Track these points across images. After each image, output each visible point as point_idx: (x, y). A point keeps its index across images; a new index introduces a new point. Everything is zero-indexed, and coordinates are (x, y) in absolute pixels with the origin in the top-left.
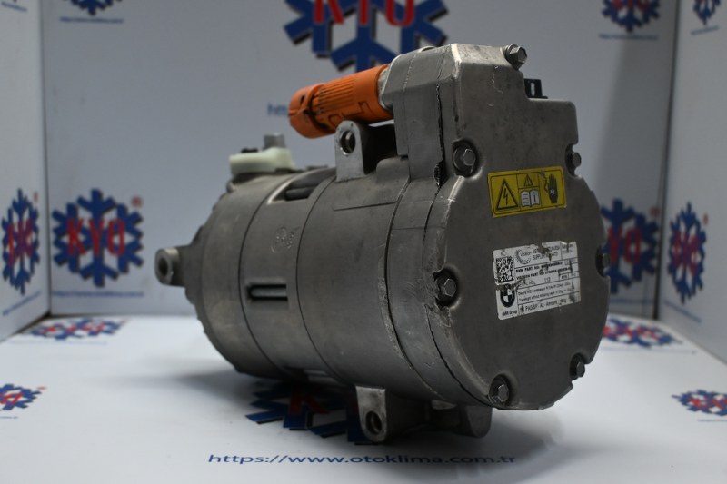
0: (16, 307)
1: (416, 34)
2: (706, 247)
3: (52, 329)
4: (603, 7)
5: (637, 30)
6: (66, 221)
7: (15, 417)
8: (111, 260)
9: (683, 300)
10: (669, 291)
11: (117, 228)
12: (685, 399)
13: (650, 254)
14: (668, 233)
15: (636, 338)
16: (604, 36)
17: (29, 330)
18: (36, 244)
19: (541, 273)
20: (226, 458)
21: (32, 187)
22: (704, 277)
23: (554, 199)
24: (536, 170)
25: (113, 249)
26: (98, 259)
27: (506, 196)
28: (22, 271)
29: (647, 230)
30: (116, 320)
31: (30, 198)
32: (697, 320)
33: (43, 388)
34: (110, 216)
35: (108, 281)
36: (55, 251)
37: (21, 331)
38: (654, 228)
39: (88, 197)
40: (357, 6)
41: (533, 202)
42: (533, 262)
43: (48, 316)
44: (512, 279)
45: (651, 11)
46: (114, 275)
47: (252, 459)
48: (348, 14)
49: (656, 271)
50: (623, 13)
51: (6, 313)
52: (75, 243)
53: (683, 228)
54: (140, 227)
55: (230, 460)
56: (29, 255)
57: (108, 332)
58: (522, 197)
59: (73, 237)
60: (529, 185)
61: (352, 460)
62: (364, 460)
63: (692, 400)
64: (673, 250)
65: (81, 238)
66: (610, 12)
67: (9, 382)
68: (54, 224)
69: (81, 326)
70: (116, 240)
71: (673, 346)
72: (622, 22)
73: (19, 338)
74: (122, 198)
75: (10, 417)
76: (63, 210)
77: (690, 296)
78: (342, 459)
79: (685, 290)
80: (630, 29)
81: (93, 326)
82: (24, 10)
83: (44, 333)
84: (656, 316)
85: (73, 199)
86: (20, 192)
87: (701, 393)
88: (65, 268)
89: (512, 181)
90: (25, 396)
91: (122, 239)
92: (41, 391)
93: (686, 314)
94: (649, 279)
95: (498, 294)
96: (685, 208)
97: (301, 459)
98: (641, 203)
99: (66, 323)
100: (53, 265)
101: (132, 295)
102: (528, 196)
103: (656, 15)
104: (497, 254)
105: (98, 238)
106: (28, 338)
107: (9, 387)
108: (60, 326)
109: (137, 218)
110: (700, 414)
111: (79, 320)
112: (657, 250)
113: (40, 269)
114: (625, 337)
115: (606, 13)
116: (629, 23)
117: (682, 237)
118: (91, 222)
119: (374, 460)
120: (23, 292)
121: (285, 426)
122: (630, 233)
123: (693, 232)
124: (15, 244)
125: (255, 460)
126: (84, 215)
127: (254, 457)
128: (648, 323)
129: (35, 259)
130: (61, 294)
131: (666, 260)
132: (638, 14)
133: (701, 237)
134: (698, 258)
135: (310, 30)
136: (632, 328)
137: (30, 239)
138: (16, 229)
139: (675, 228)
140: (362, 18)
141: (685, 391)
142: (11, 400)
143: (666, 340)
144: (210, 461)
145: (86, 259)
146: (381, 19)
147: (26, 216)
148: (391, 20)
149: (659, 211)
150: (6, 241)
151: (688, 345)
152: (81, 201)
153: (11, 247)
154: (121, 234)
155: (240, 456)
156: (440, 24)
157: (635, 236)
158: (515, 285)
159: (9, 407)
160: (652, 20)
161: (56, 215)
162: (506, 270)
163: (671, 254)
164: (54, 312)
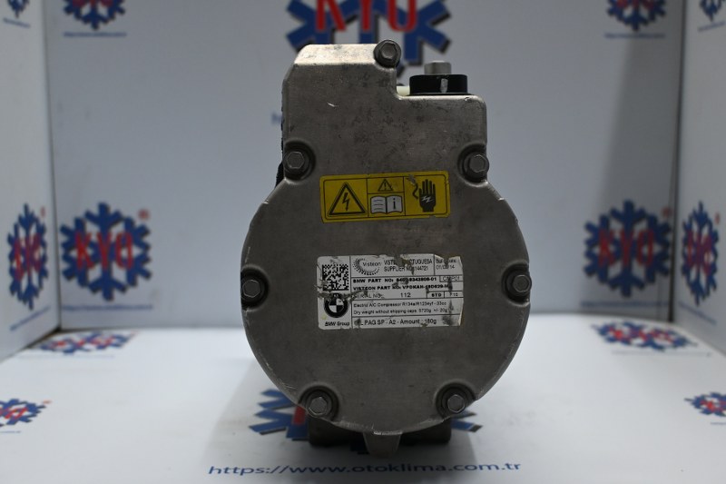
0: (24, 322)
1: (420, 38)
2: (719, 246)
3: (61, 343)
4: (607, 6)
5: (643, 29)
6: (74, 236)
7: (19, 432)
8: (119, 274)
9: (697, 302)
10: (684, 293)
11: (125, 241)
12: (699, 402)
13: (663, 256)
14: (681, 234)
15: (650, 341)
16: (610, 36)
17: (39, 345)
18: (44, 259)
19: (396, 286)
20: (226, 470)
21: (39, 202)
22: (718, 277)
23: (428, 207)
24: (401, 174)
25: (121, 262)
26: (107, 273)
27: (346, 201)
28: (30, 287)
29: (659, 231)
30: (125, 333)
31: (37, 213)
32: (712, 321)
33: (48, 402)
34: (118, 229)
35: (117, 294)
36: (64, 266)
37: (30, 346)
38: (666, 228)
39: (95, 210)
40: (359, 12)
41: (390, 208)
42: (382, 273)
43: (58, 330)
44: (346, 289)
45: (657, 9)
46: (122, 288)
47: (252, 470)
48: (350, 21)
49: (670, 273)
50: (628, 12)
51: (14, 328)
52: (83, 257)
53: (695, 227)
54: (148, 239)
55: (231, 471)
56: (36, 269)
57: (117, 345)
58: (373, 203)
59: (81, 251)
60: (385, 190)
61: (354, 469)
62: (366, 470)
63: (705, 402)
64: (687, 251)
65: (90, 251)
66: (615, 11)
67: (15, 396)
68: (62, 238)
69: (90, 340)
70: (124, 253)
71: (688, 349)
72: (627, 21)
73: (28, 353)
74: (129, 211)
75: (13, 432)
76: (71, 225)
77: (704, 297)
78: (344, 469)
79: (699, 291)
80: (636, 28)
81: (101, 340)
82: (27, 26)
83: (53, 348)
84: (671, 319)
85: (80, 214)
86: (26, 208)
87: (715, 395)
88: (74, 282)
89: (359, 186)
90: (29, 411)
91: (130, 252)
92: (46, 405)
93: (701, 315)
94: (662, 281)
95: (321, 302)
96: (697, 208)
98: (653, 204)
99: (76, 337)
100: (63, 279)
101: (140, 307)
102: (384, 202)
103: (662, 13)
104: (323, 260)
105: (107, 253)
106: (37, 353)
107: (14, 402)
108: (69, 341)
109: (144, 231)
110: (713, 417)
111: (88, 334)
112: (670, 251)
113: (49, 285)
114: (639, 341)
115: (611, 12)
116: (635, 21)
117: (695, 237)
118: (99, 236)
119: (377, 469)
120: (31, 307)
121: (288, 436)
122: (642, 234)
123: (705, 231)
124: (22, 259)
125: (255, 471)
126: (92, 229)
127: (255, 468)
128: (663, 326)
129: (43, 274)
130: (71, 309)
131: (680, 262)
132: (644, 12)
133: (714, 237)
134: (711, 258)
135: (313, 38)
136: (646, 331)
137: (38, 254)
138: (23, 244)
139: (688, 228)
140: (364, 25)
141: (698, 394)
142: (16, 414)
143: (680, 342)
144: (211, 472)
145: (95, 273)
146: (383, 25)
147: (33, 231)
148: (393, 26)
149: (672, 211)
150: (12, 257)
151: (703, 347)
152: (89, 216)
153: (18, 262)
154: (128, 246)
155: (241, 467)
156: (443, 28)
157: (647, 238)
158: (349, 295)
159: (13, 421)
160: (659, 18)
161: (65, 230)
162: (337, 278)
163: (685, 256)
164: (64, 326)
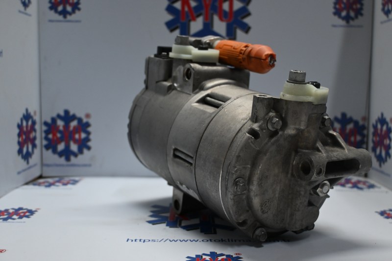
0: (24, 170)
1: (235, 26)
3: (44, 183)
4: (333, 10)
5: (351, 22)
6: (51, 127)
7: (24, 222)
8: (74, 147)
9: (380, 165)
11: (78, 130)
12: (382, 213)
13: (362, 142)
14: (371, 130)
15: (355, 185)
16: (334, 26)
17: (31, 183)
18: (35, 138)
20: (136, 240)
21: (33, 109)
25: (75, 141)
26: (67, 147)
28: (28, 152)
29: (360, 129)
30: (77, 179)
31: (32, 114)
32: (388, 175)
33: (38, 209)
34: (74, 124)
35: (72, 158)
36: (45, 142)
37: (27, 184)
38: (363, 127)
39: (62, 114)
40: (203, 11)
43: (41, 177)
45: (359, 12)
46: (76, 155)
47: (149, 241)
48: (198, 16)
50: (344, 14)
51: (19, 173)
52: (55, 138)
53: (379, 126)
54: (90, 129)
55: (138, 241)
56: (31, 143)
57: (73, 184)
59: (54, 135)
61: (203, 241)
62: (209, 241)
63: (386, 213)
64: (374, 139)
65: (59, 135)
66: (337, 13)
67: (21, 206)
68: (44, 128)
69: (59, 181)
70: (77, 136)
71: (376, 189)
72: (343, 18)
73: (26, 187)
74: (80, 114)
75: (21, 222)
76: (49, 121)
77: (384, 163)
78: (197, 240)
79: (381, 160)
80: (348, 22)
81: (64, 181)
82: (30, 15)
84: (366, 176)
85: (54, 115)
86: (27, 110)
87: (391, 210)
88: (50, 151)
90: (29, 213)
91: (80, 136)
93: (382, 172)
96: (380, 116)
97: (176, 240)
98: (356, 114)
99: (51, 180)
100: (44, 150)
101: (85, 165)
103: (362, 15)
105: (68, 136)
106: (31, 187)
107: (21, 209)
108: (47, 182)
109: (88, 125)
111: (57, 179)
113: (37, 152)
114: (350, 185)
115: (335, 14)
116: (347, 19)
117: (379, 132)
118: (64, 127)
119: (215, 241)
120: (28, 163)
121: (167, 225)
122: (351, 130)
123: (385, 128)
124: (24, 137)
126: (60, 123)
127: (151, 240)
128: (362, 179)
129: (34, 146)
130: (48, 165)
131: (371, 145)
132: (352, 14)
133: (389, 131)
134: (388, 142)
135: (179, 25)
136: (353, 181)
137: (32, 135)
138: (25, 129)
139: (375, 127)
140: (206, 18)
141: (382, 209)
142: (22, 214)
143: (371, 186)
144: (127, 241)
145: (61, 147)
146: (216, 18)
147: (30, 123)
148: (221, 19)
149: (366, 118)
150: (19, 135)
151: (383, 189)
152: (59, 116)
153: (22, 139)
154: (79, 133)
155: (143, 239)
156: (247, 20)
157: (353, 132)
159: (21, 217)
160: (360, 17)
161: (46, 124)
163: (373, 142)
164: (44, 175)
